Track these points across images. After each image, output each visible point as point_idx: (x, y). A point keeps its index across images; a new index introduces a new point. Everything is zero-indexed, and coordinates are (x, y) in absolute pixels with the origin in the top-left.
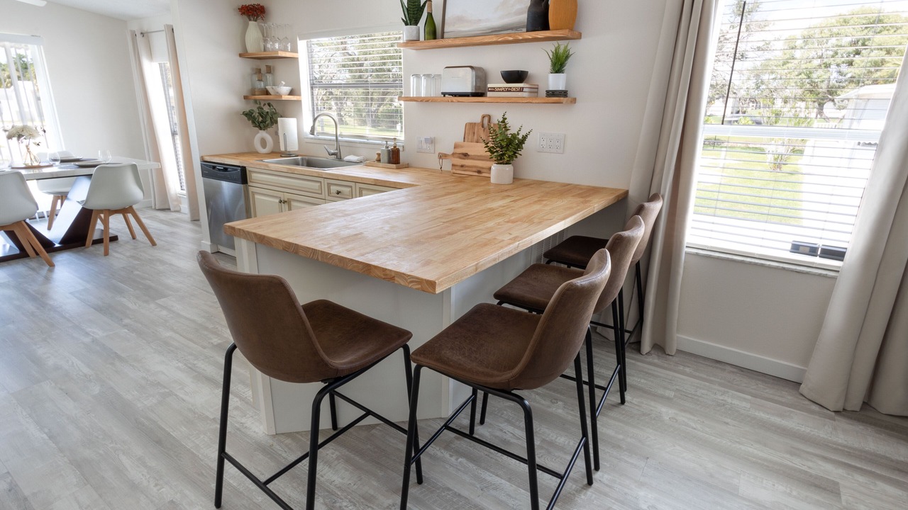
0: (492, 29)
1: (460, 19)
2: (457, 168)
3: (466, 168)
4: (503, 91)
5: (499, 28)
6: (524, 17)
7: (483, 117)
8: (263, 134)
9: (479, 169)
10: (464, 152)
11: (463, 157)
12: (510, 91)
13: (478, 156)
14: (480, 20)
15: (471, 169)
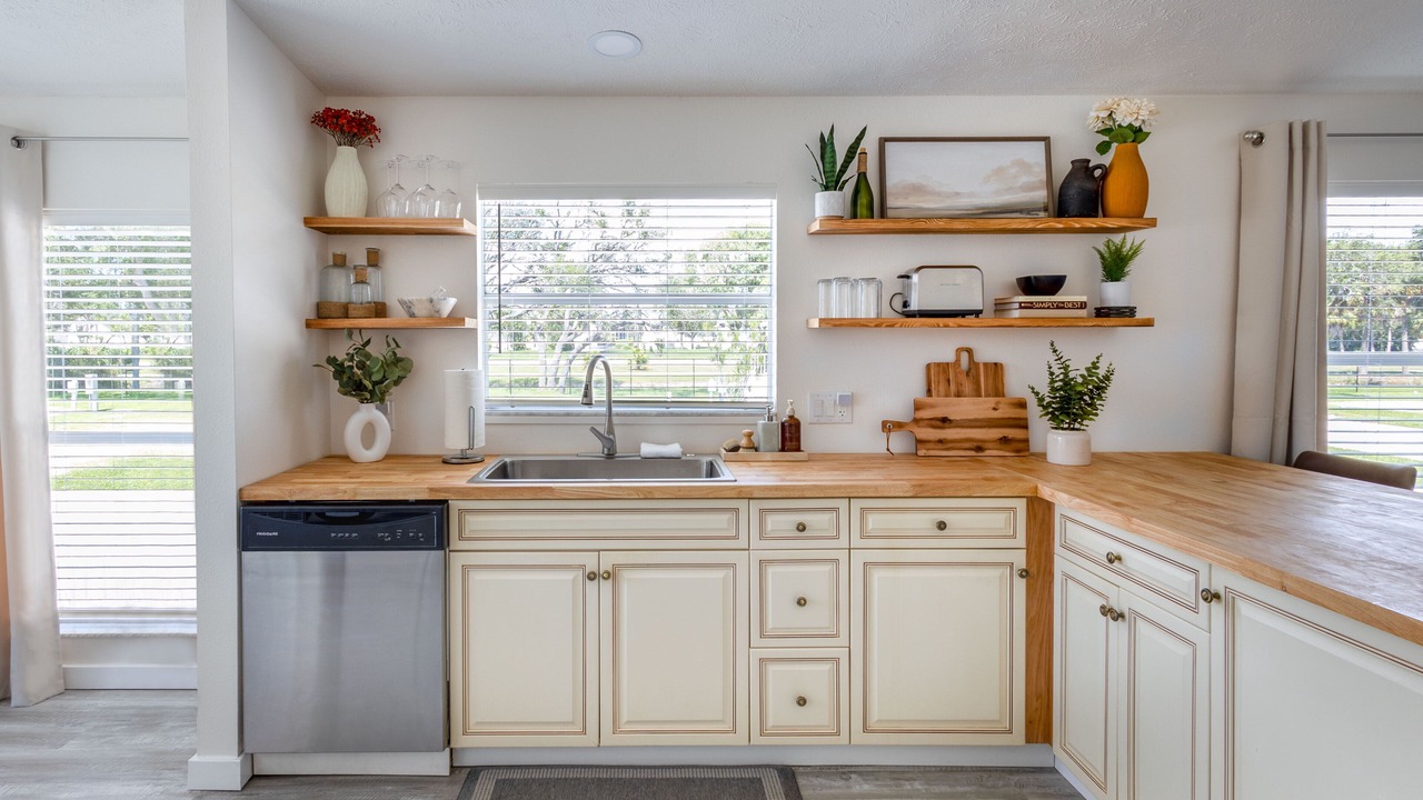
0: (983, 208)
1: (918, 189)
2: (929, 446)
3: (950, 445)
4: (1049, 308)
5: (993, 208)
6: (1041, 195)
7: (959, 351)
8: (369, 412)
9: (979, 444)
10: (940, 415)
11: (939, 423)
12: (1063, 308)
13: (970, 420)
14: (958, 194)
15: (959, 445)
